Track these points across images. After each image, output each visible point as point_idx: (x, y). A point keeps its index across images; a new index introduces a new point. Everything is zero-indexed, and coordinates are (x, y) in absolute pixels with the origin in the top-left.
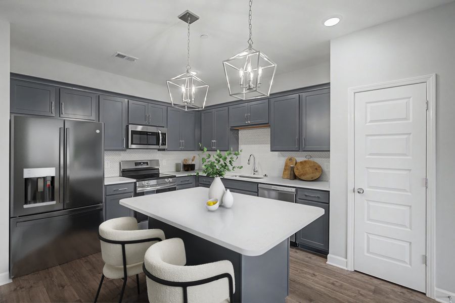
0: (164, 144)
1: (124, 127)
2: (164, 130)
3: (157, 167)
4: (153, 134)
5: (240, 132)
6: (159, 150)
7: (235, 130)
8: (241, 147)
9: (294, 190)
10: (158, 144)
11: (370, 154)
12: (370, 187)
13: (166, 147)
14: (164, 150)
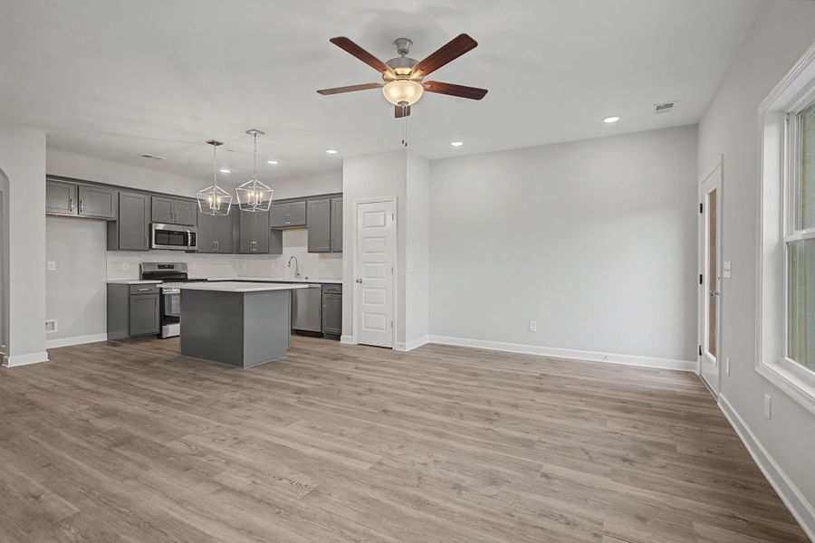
0: (193, 245)
1: (147, 226)
2: (194, 230)
3: (184, 272)
4: (180, 233)
5: (283, 233)
6: (187, 252)
7: (278, 232)
8: (285, 249)
9: (320, 286)
10: (187, 245)
11: (368, 252)
12: (367, 277)
13: (196, 248)
14: (193, 251)
